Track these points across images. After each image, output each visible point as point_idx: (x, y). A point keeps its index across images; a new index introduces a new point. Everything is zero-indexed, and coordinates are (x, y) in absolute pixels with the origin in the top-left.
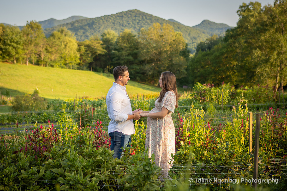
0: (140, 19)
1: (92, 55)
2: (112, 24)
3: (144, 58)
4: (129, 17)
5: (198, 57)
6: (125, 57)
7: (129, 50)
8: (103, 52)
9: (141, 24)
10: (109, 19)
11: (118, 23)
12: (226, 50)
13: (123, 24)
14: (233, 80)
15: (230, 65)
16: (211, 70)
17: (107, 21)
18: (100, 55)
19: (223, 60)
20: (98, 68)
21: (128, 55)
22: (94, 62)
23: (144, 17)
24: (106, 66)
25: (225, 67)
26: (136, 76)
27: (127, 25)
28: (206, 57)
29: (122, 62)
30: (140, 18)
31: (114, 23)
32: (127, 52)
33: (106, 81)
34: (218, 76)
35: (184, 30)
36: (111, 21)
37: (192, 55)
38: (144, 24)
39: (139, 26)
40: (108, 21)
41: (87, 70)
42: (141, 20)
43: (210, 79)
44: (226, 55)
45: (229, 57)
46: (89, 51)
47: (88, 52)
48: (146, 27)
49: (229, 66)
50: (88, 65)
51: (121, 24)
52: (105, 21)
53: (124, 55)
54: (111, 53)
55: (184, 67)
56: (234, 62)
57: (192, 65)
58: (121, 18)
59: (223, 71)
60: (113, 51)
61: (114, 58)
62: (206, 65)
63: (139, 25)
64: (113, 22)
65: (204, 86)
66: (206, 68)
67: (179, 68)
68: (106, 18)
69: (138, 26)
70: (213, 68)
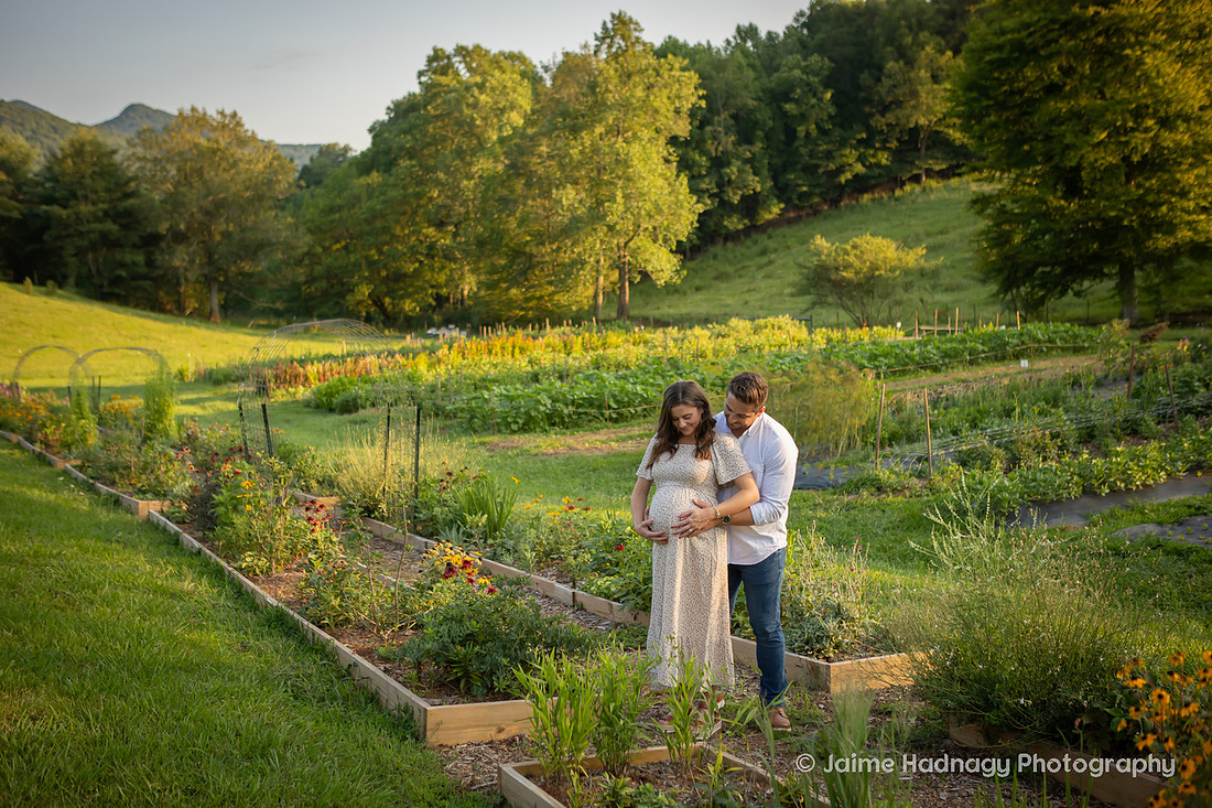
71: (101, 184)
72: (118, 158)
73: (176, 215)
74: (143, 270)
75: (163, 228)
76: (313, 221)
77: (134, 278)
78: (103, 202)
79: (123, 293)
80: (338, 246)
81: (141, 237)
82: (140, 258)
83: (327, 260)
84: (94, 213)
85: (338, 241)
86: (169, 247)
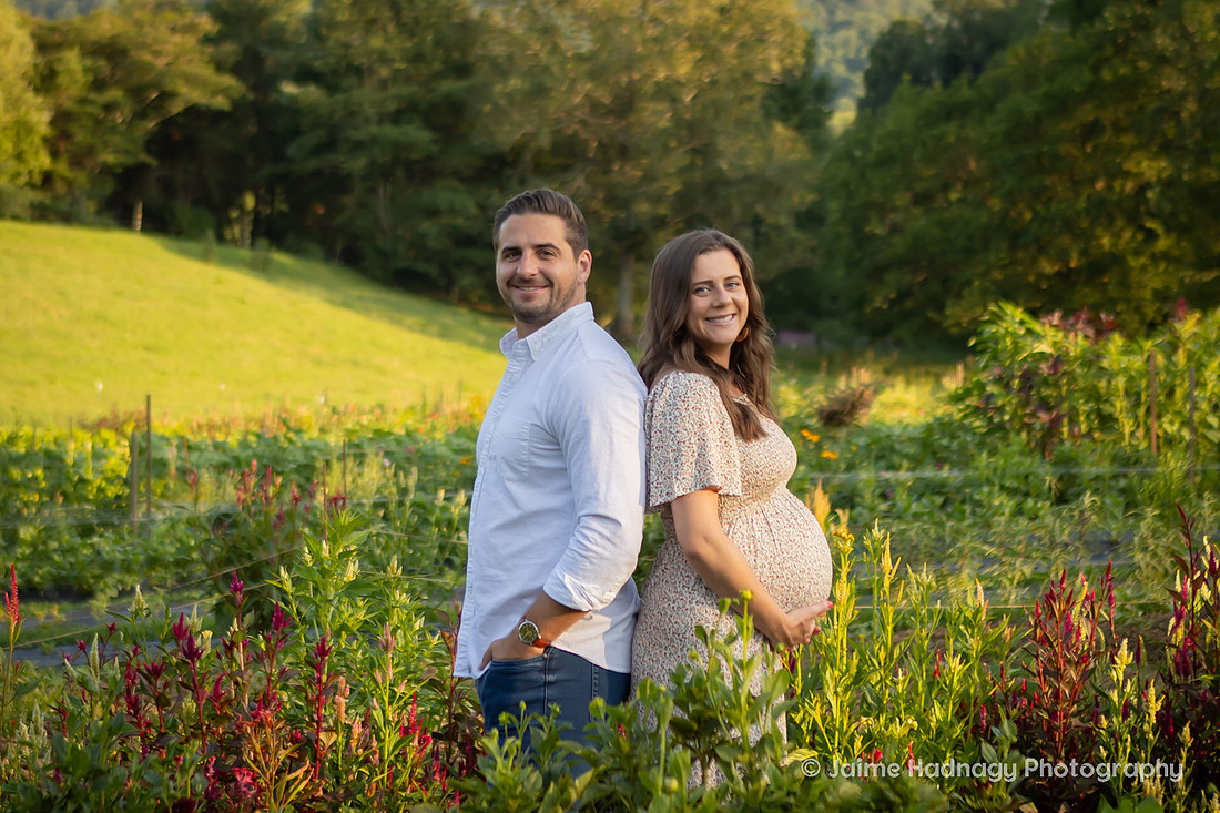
1: (140, 115)
3: (517, 136)
5: (890, 125)
6: (374, 129)
7: (408, 80)
8: (214, 93)
12: (1087, 75)
14: (1141, 286)
15: (1117, 184)
16: (983, 217)
18: (193, 111)
19: (1066, 149)
20: (183, 210)
21: (396, 118)
22: (152, 162)
24: (240, 191)
25: (1078, 195)
26: (460, 264)
28: (950, 131)
29: (357, 164)
32: (393, 90)
33: (242, 301)
34: (1034, 260)
37: (843, 116)
41: (105, 227)
43: (976, 283)
44: (1087, 113)
45: (1107, 123)
46: (118, 84)
47: (115, 94)
49: (1110, 188)
50: (109, 187)
53: (370, 111)
54: (273, 97)
55: (796, 199)
56: (1145, 164)
57: (853, 186)
59: (1069, 225)
60: (289, 89)
61: (296, 132)
62: (946, 187)
65: (1050, 332)
66: (950, 204)
67: (760, 209)
70: (997, 208)
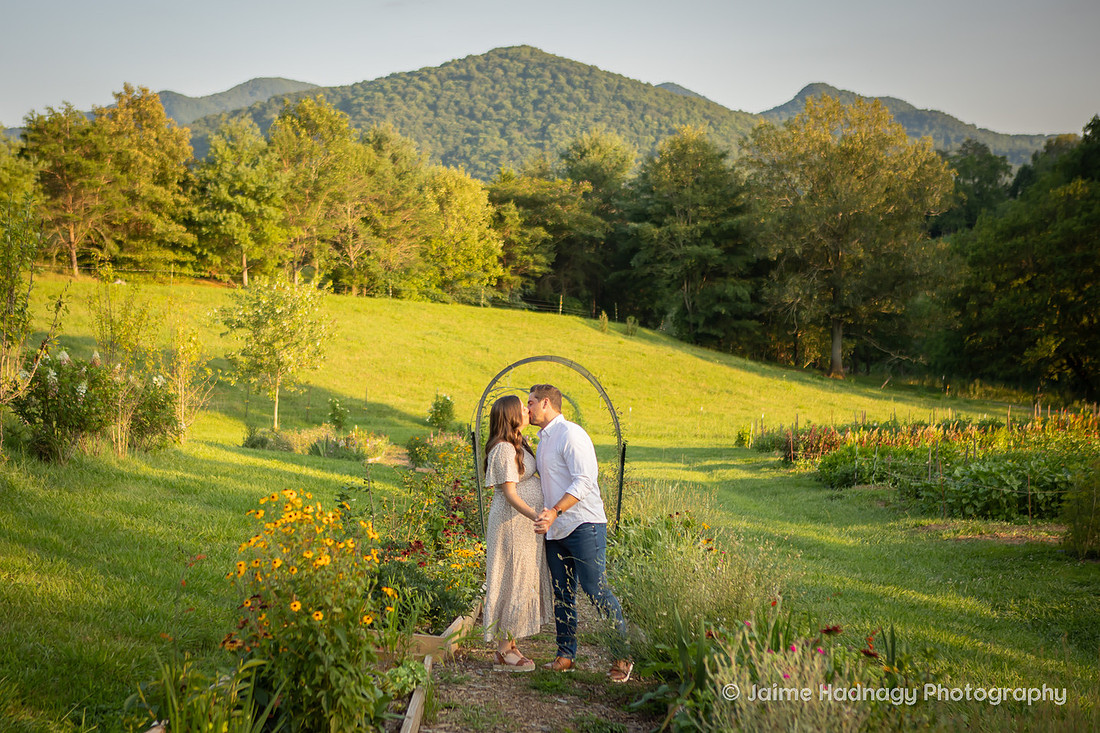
0: (545, 87)
2: (426, 108)
4: (495, 81)
9: (549, 106)
10: (411, 89)
11: (452, 104)
13: (471, 109)
17: (403, 97)
23: (562, 79)
27: (491, 110)
30: (544, 82)
31: (433, 107)
35: (734, 127)
36: (420, 95)
38: (562, 108)
39: (543, 115)
40: (407, 98)
42: (548, 92)
48: (569, 120)
51: (467, 111)
52: (398, 97)
58: (465, 83)
63: (541, 109)
64: (431, 100)
68: (401, 85)
69: (537, 117)
71: (702, 196)
72: (729, 163)
73: (791, 237)
74: (748, 306)
75: (773, 254)
76: (986, 247)
77: (737, 317)
78: (705, 218)
79: (721, 335)
80: (1021, 281)
81: (748, 264)
82: (744, 290)
83: (1001, 301)
84: (691, 233)
85: (1021, 274)
86: (781, 278)
